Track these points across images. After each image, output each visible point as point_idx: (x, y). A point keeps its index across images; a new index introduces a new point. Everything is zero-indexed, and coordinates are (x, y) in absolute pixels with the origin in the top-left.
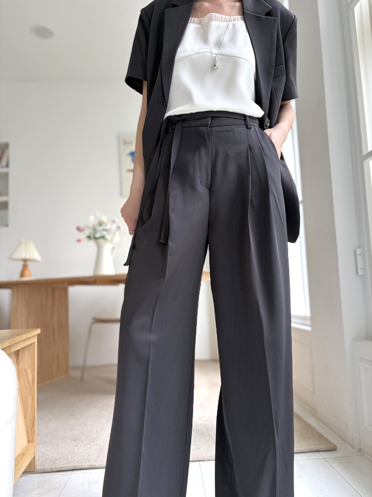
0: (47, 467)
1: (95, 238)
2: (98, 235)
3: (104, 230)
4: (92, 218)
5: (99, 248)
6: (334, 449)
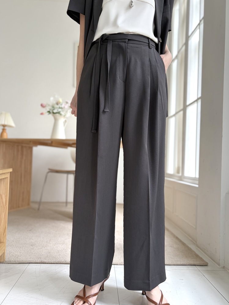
0: (12, 260)
1: (53, 113)
2: (55, 111)
3: (60, 108)
4: (52, 99)
5: (56, 120)
6: (206, 265)
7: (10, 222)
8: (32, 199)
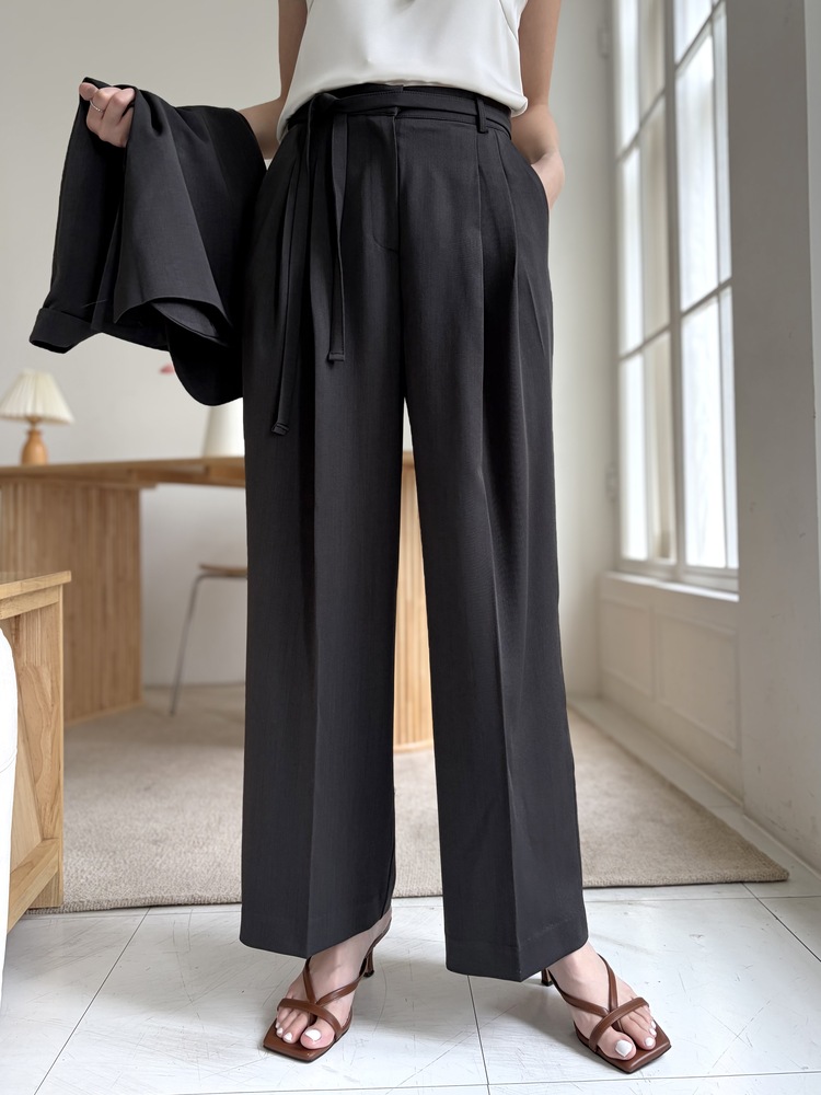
0: (89, 898)
6: (781, 879)
7: (74, 764)
8: (147, 676)
